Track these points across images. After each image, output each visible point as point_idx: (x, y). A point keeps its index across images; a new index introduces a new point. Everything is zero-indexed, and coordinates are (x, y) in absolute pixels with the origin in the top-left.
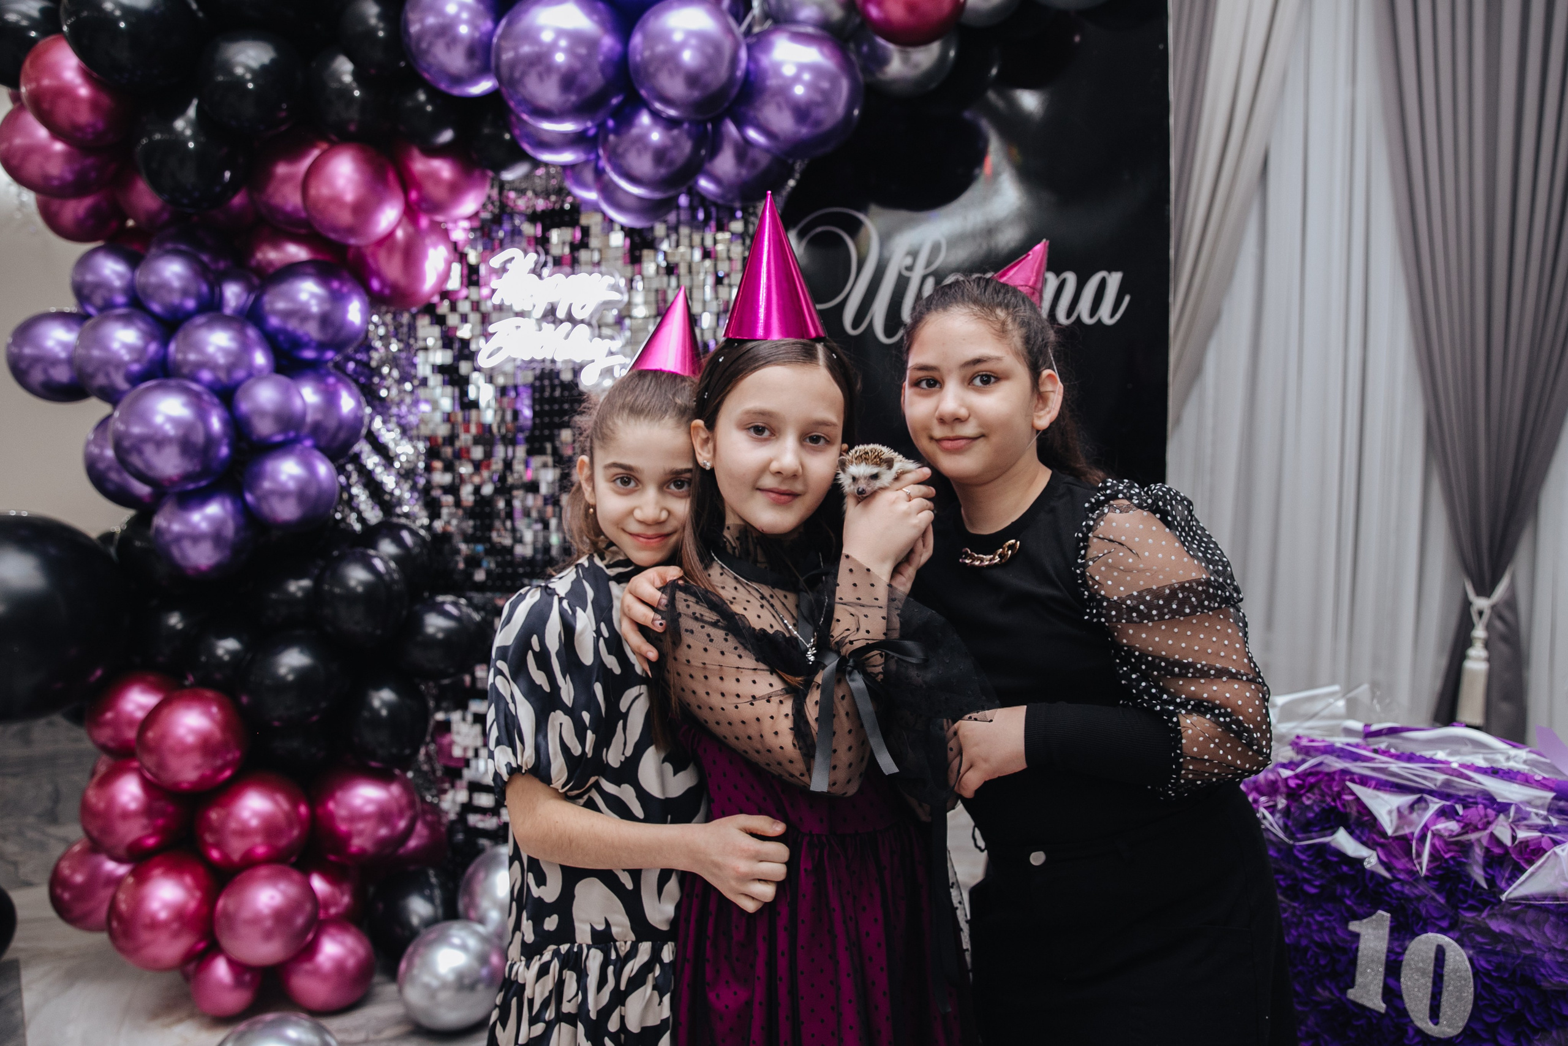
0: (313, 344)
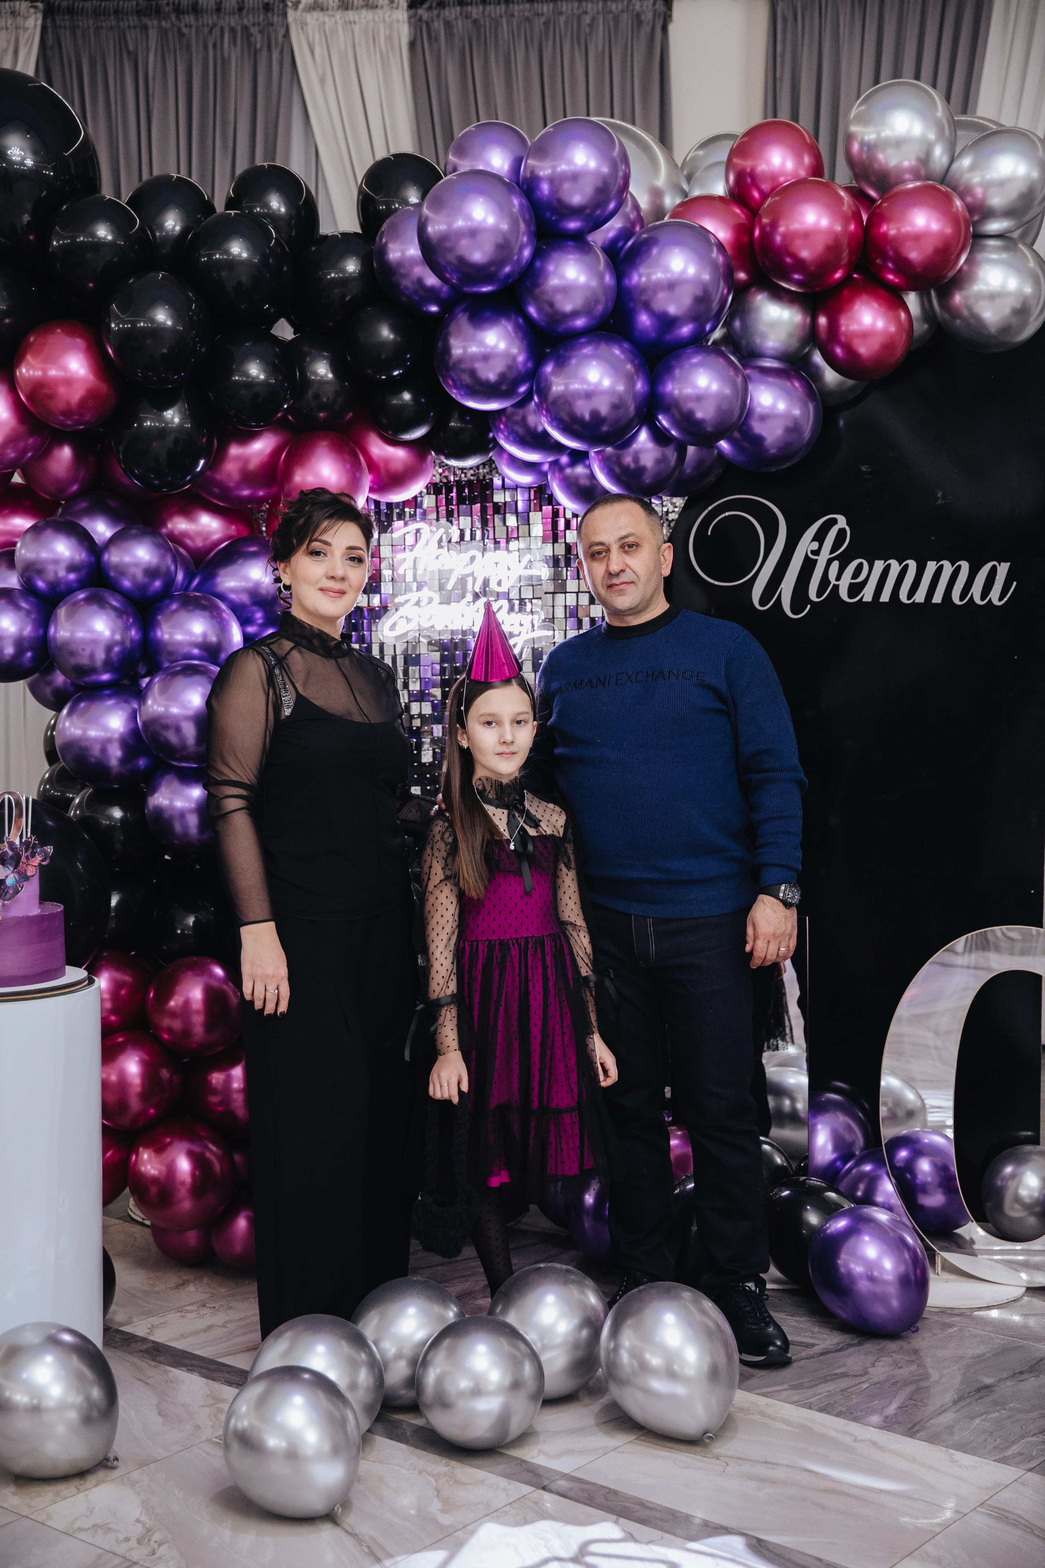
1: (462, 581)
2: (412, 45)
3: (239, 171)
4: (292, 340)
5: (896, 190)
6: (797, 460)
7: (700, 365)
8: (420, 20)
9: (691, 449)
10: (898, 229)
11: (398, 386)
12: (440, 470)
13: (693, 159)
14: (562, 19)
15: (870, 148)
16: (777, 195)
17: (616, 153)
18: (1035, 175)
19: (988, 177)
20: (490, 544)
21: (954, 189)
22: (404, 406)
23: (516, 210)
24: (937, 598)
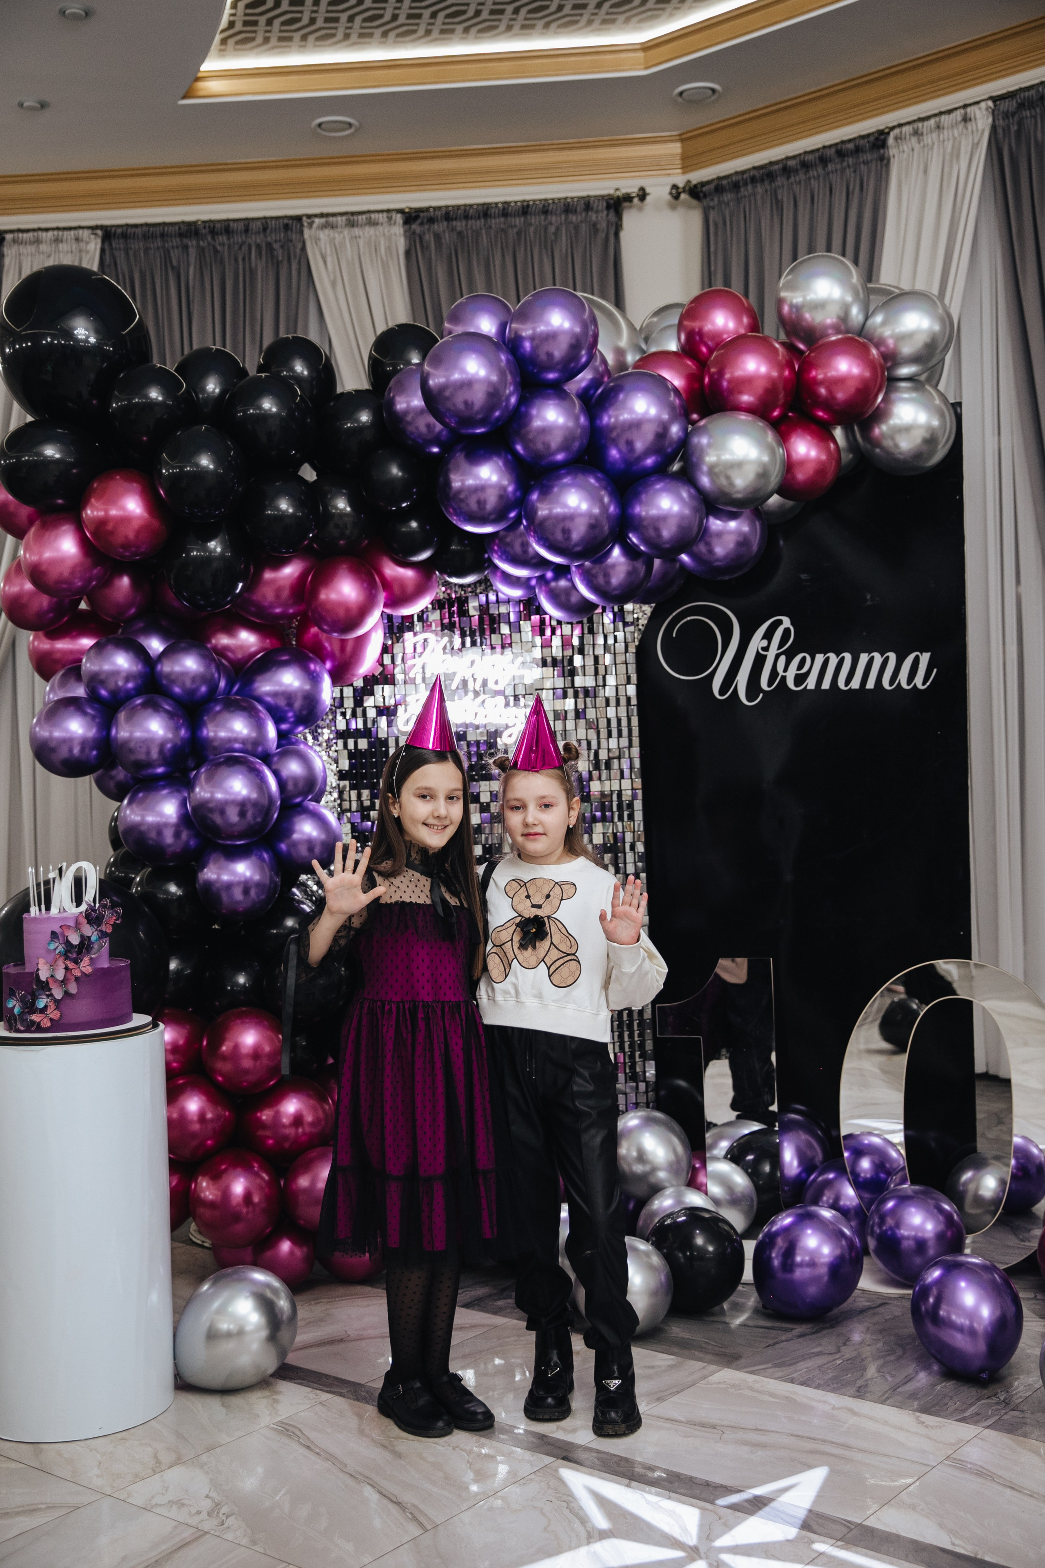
0: (292, 720)
1: (465, 683)
2: (408, 253)
3: (266, 344)
4: (315, 481)
5: (821, 342)
6: (746, 569)
7: (662, 490)
8: (414, 233)
9: (657, 562)
10: (825, 374)
11: (406, 515)
12: (443, 589)
13: (648, 325)
14: (532, 229)
15: (798, 309)
16: (722, 348)
17: (586, 316)
18: (937, 328)
19: (897, 331)
20: (488, 651)
21: (870, 340)
22: (412, 532)
23: (503, 364)
24: (870, 685)
